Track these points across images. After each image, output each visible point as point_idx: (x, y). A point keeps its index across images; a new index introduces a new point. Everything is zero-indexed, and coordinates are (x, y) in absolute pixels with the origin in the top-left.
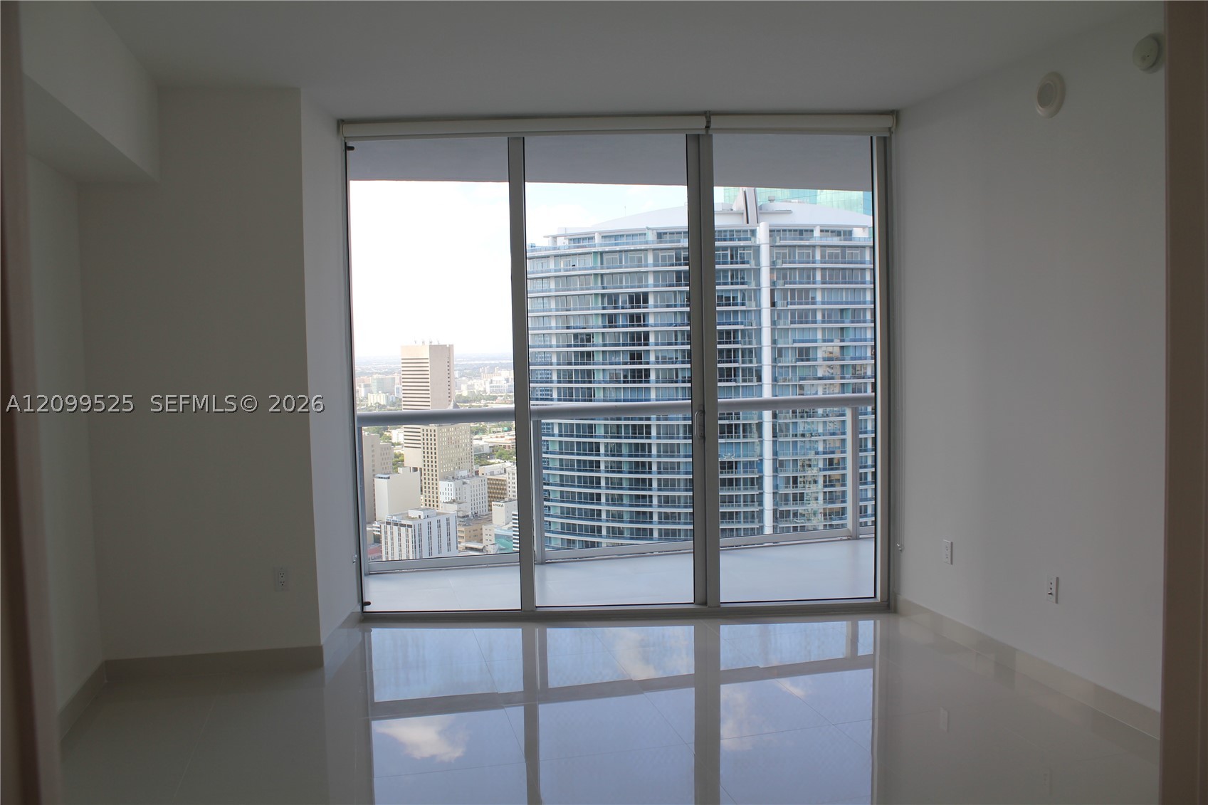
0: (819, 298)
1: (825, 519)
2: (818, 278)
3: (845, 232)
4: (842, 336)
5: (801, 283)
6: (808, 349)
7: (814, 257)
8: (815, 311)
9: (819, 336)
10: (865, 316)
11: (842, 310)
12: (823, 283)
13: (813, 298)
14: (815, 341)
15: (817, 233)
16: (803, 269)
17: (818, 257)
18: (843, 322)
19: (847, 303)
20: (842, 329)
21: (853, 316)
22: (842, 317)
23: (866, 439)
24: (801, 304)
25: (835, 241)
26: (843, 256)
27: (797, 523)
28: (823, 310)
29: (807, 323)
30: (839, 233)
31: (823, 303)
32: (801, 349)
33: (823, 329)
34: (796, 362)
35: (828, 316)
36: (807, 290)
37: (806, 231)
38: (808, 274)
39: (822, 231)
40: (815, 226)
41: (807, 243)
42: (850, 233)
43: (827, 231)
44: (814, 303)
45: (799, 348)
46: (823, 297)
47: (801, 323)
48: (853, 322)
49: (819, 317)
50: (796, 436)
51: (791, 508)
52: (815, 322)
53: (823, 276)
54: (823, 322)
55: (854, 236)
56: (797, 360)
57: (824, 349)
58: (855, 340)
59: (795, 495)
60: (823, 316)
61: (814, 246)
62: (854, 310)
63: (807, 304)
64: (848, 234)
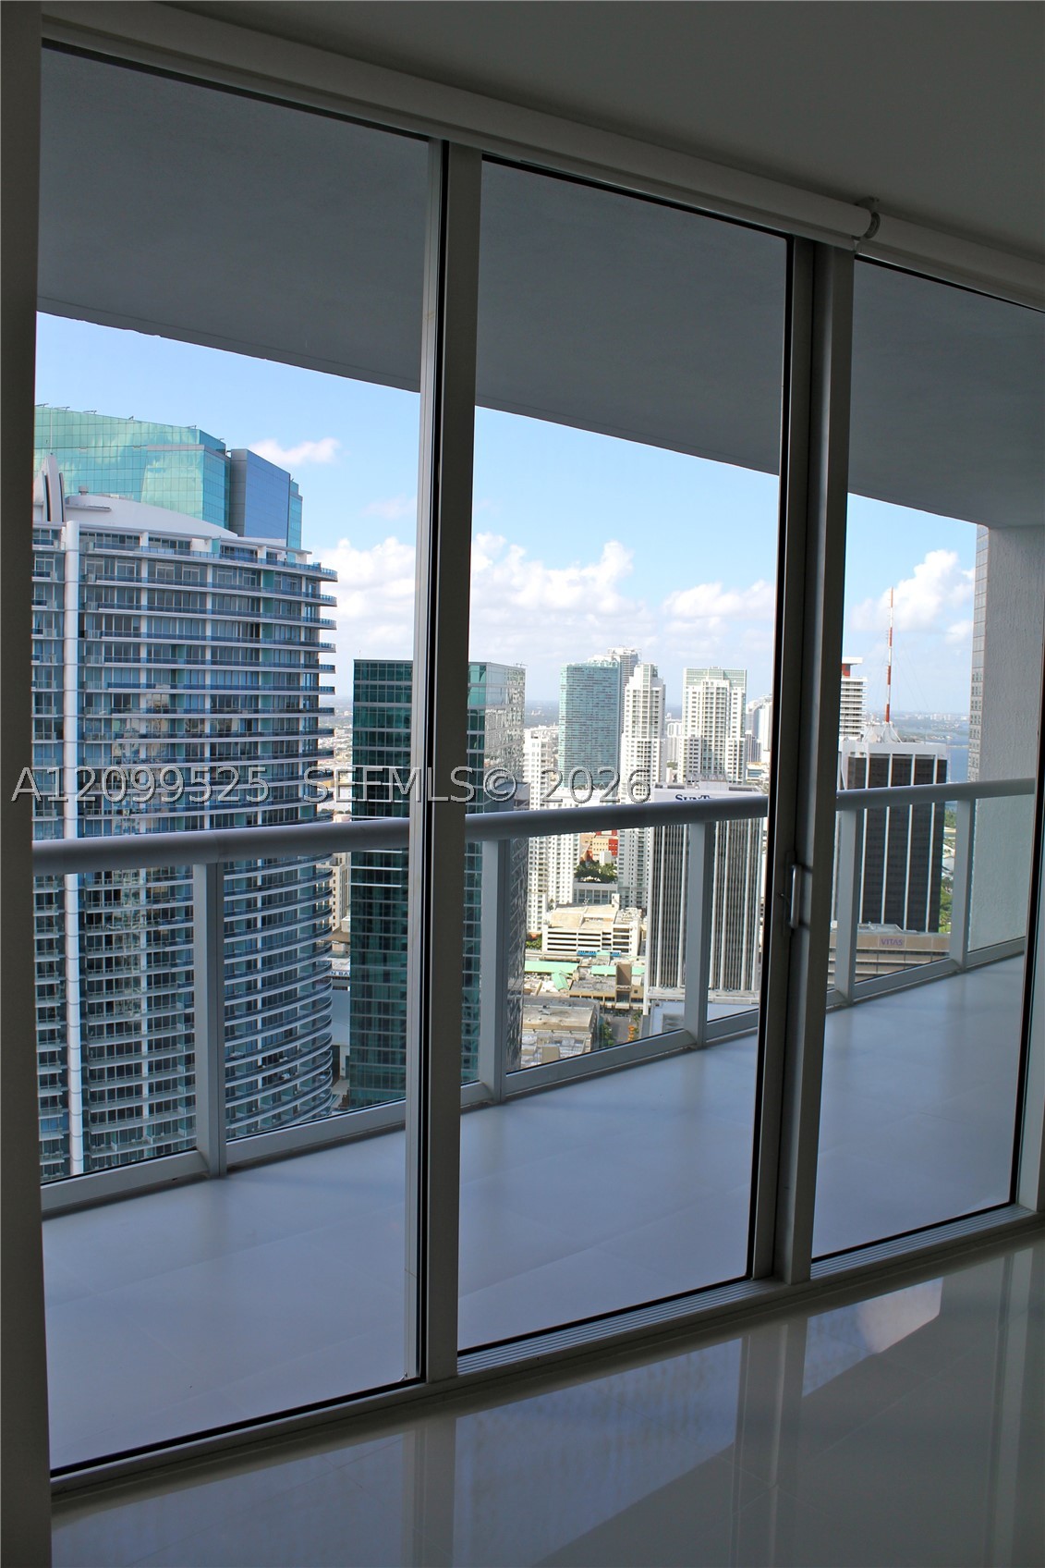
0: (144, 629)
1: (148, 923)
2: (144, 601)
3: (181, 542)
4: (173, 680)
5: (120, 607)
6: (127, 696)
7: (139, 572)
8: (137, 646)
9: (143, 680)
10: (203, 655)
11: (174, 647)
12: (150, 609)
13: (137, 629)
14: (138, 686)
15: (144, 542)
16: (124, 588)
17: (144, 574)
18: (175, 662)
19: (181, 637)
20: (174, 671)
21: (189, 655)
22: (174, 655)
23: (202, 817)
24: (120, 635)
25: (168, 554)
26: (178, 575)
27: (111, 930)
28: (149, 645)
29: (127, 661)
30: (172, 544)
31: (149, 636)
32: (117, 696)
33: (149, 670)
34: (111, 714)
35: (156, 653)
36: (128, 618)
37: (130, 537)
38: (130, 596)
39: (150, 539)
40: (142, 532)
41: (130, 554)
42: (188, 544)
43: (158, 540)
44: (138, 635)
45: (115, 695)
46: (149, 627)
47: (120, 661)
48: (188, 662)
49: (143, 654)
50: (110, 812)
51: (103, 910)
52: (138, 660)
53: (150, 600)
54: (149, 661)
55: (192, 549)
56: (112, 711)
57: (149, 697)
58: (190, 687)
59: (108, 893)
60: (149, 653)
61: (140, 559)
62: (190, 647)
63: (128, 635)
64: (185, 546)
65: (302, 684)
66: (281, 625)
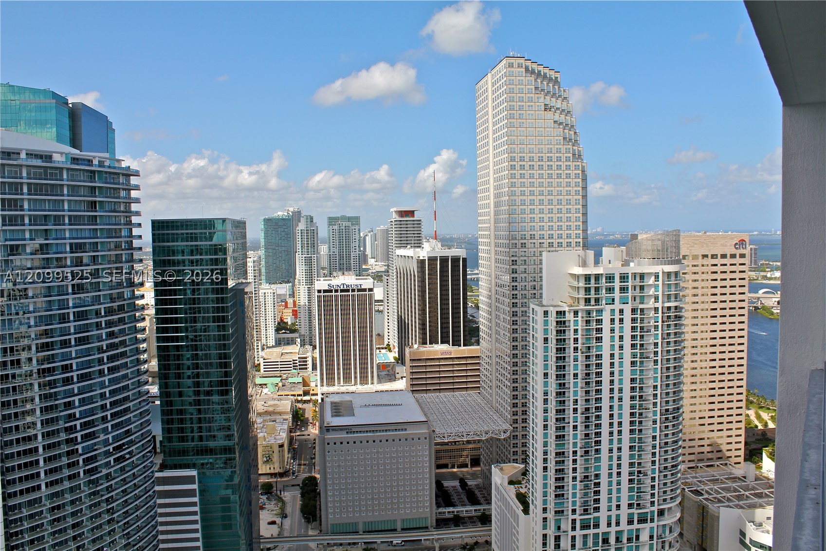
0: (26, 206)
1: (39, 377)
2: (25, 190)
3: (46, 156)
4: (46, 235)
5: (10, 194)
6: (18, 246)
7: (21, 173)
8: (23, 217)
9: (27, 235)
10: (64, 220)
11: (46, 216)
12: (29, 194)
13: (22, 206)
14: (25, 240)
15: (23, 155)
16: (12, 183)
17: (24, 174)
18: (46, 225)
19: (49, 211)
20: (46, 230)
21: (55, 221)
22: (46, 221)
23: (68, 313)
24: (11, 210)
25: (38, 162)
26: (46, 174)
27: (15, 383)
28: (30, 216)
29: (16, 225)
30: (41, 157)
31: (30, 210)
32: (12, 246)
33: (31, 231)
34: (8, 256)
35: (34, 220)
36: (16, 200)
37: (13, 153)
38: (16, 188)
39: (27, 154)
40: (21, 150)
41: (15, 163)
42: (51, 157)
43: (31, 155)
44: (22, 210)
45: (10, 245)
46: (29, 205)
47: (12, 225)
48: (55, 225)
49: (27, 221)
50: (11, 314)
51: (10, 372)
52: (24, 225)
53: (29, 190)
54: (30, 225)
55: (53, 159)
56: (9, 255)
57: (32, 245)
58: (57, 239)
59: (12, 362)
60: (30, 220)
61: (21, 166)
62: (55, 216)
63: (17, 210)
64: (48, 158)
65: (123, 234)
66: (109, 202)
